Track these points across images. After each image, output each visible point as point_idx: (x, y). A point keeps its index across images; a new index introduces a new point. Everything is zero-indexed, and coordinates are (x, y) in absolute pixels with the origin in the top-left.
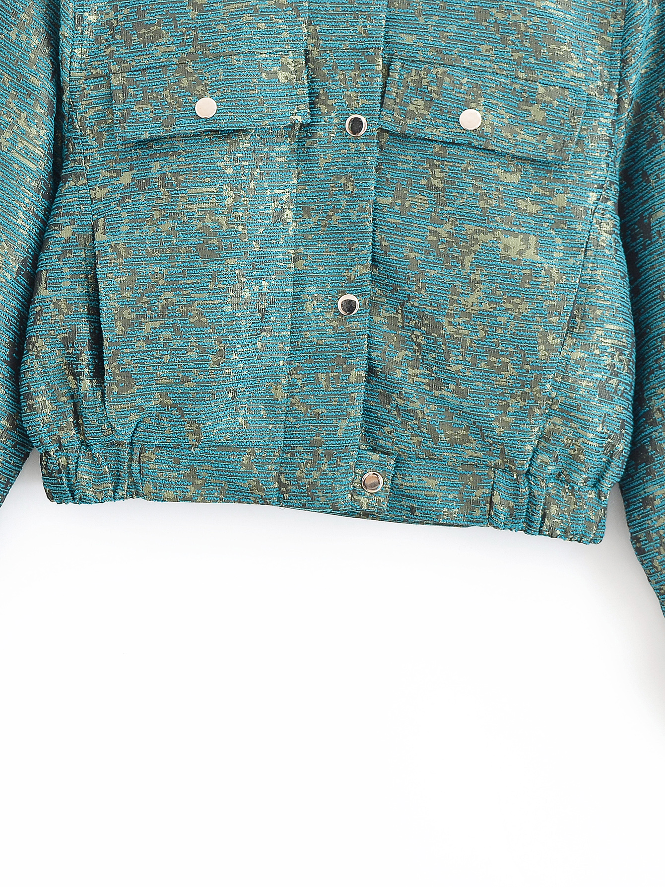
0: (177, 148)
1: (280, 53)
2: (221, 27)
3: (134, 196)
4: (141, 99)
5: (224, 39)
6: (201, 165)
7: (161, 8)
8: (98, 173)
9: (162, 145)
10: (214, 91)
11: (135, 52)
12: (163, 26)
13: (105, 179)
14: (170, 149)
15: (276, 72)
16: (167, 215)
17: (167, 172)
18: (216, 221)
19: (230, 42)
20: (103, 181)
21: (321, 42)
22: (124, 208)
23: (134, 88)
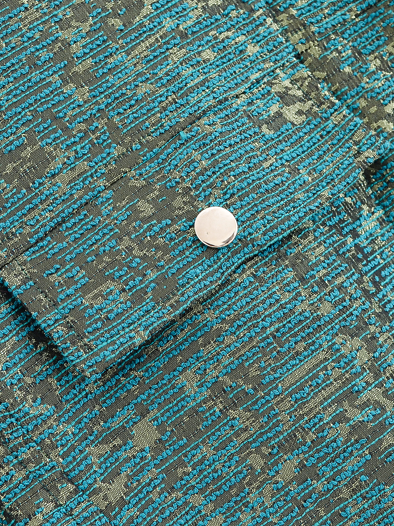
0: (206, 325)
1: (265, 80)
2: (144, 89)
3: (190, 456)
4: (87, 279)
5: (164, 104)
6: (272, 329)
7: (20, 113)
8: (85, 458)
9: (175, 336)
10: (207, 193)
11: (17, 210)
12: (42, 139)
13: (106, 459)
14: (193, 335)
15: (279, 114)
16: (275, 451)
17: (218, 377)
18: (366, 405)
19: (176, 103)
20: (104, 466)
21: (313, 29)
22: (188, 490)
23: (58, 270)
